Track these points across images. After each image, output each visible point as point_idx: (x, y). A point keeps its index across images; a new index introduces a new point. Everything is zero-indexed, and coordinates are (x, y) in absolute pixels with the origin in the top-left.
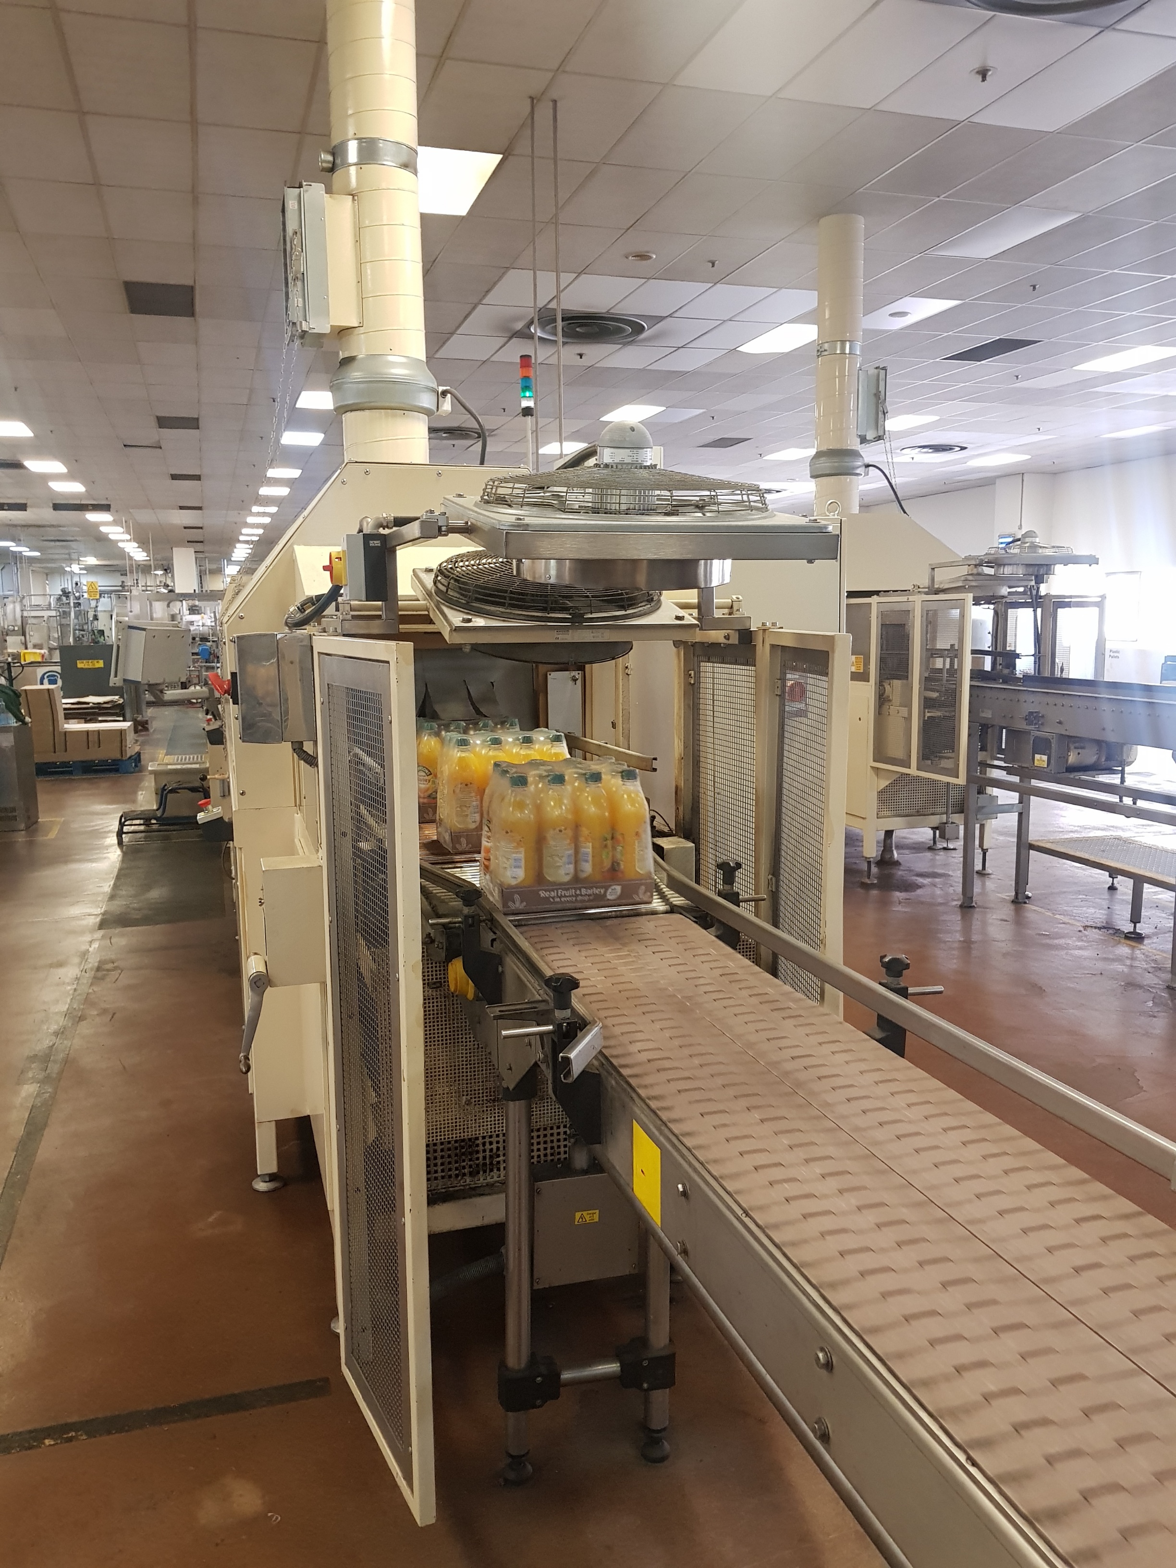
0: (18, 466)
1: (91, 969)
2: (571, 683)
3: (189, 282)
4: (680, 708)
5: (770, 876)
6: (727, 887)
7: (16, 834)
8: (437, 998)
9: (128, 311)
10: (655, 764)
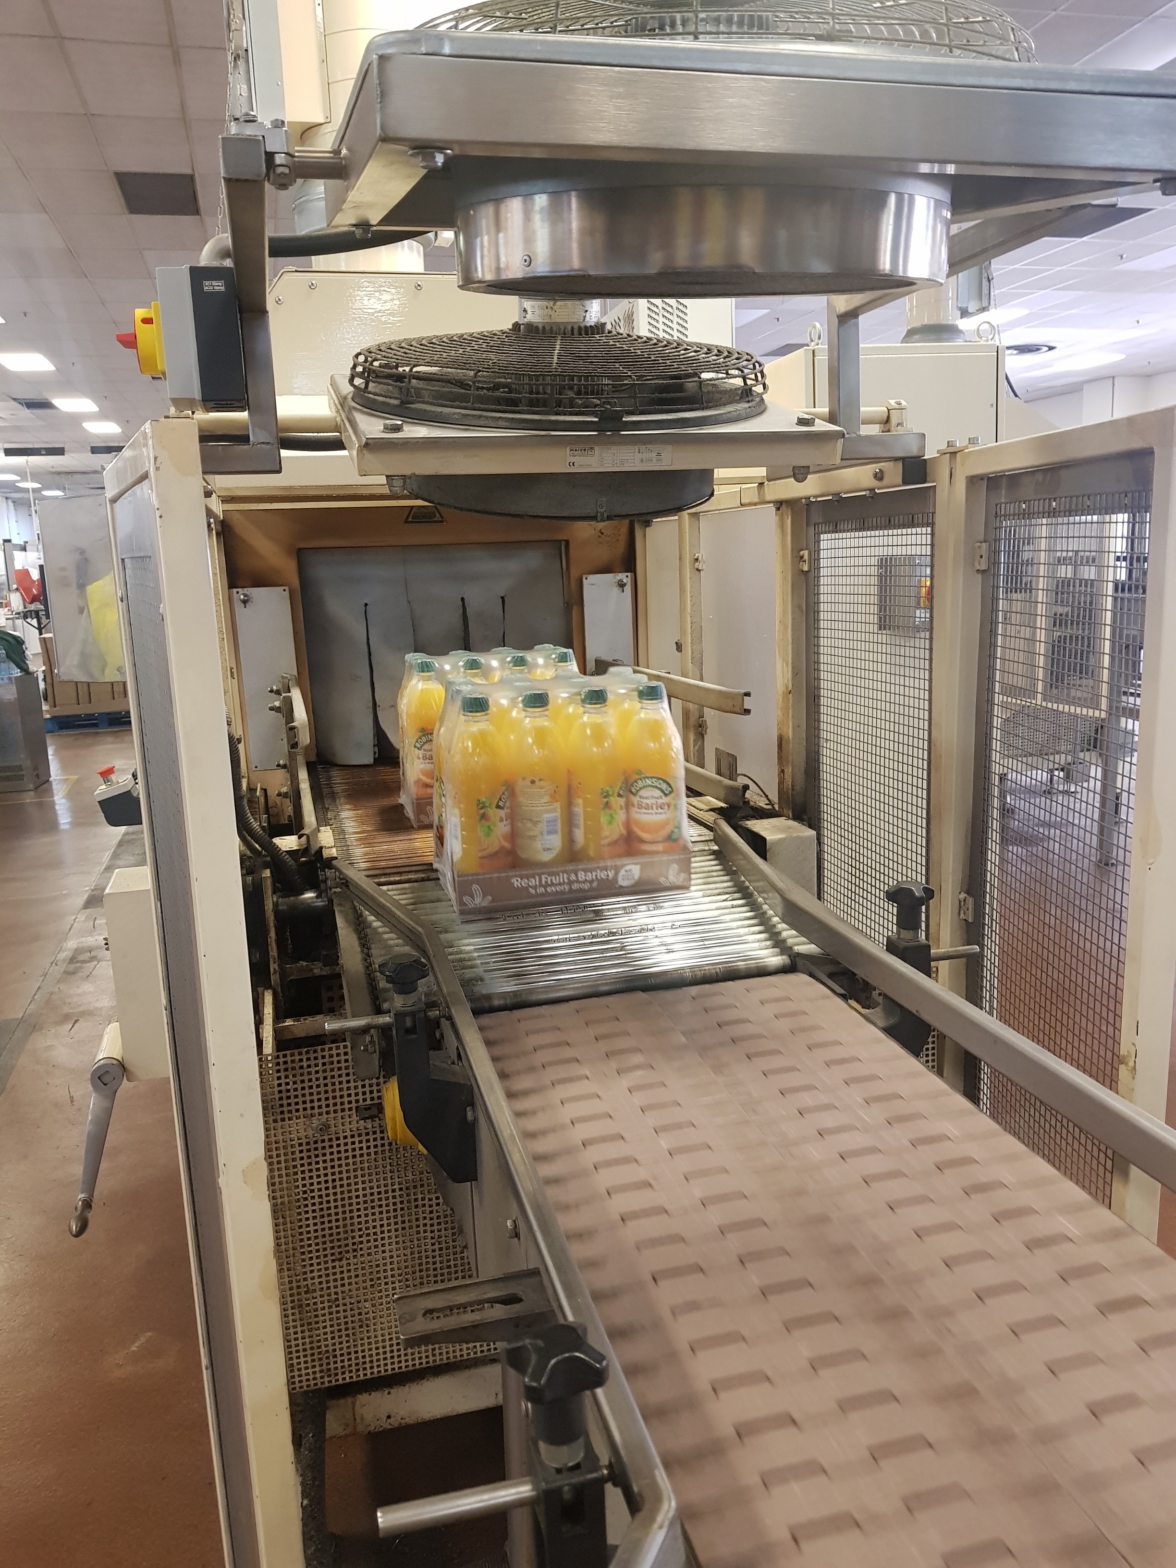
0: (45, 405)
1: (64, 960)
2: (616, 590)
3: (187, 171)
4: (785, 612)
5: (963, 896)
6: (906, 935)
7: (25, 795)
8: (375, 1133)
9: (126, 212)
10: (748, 703)
